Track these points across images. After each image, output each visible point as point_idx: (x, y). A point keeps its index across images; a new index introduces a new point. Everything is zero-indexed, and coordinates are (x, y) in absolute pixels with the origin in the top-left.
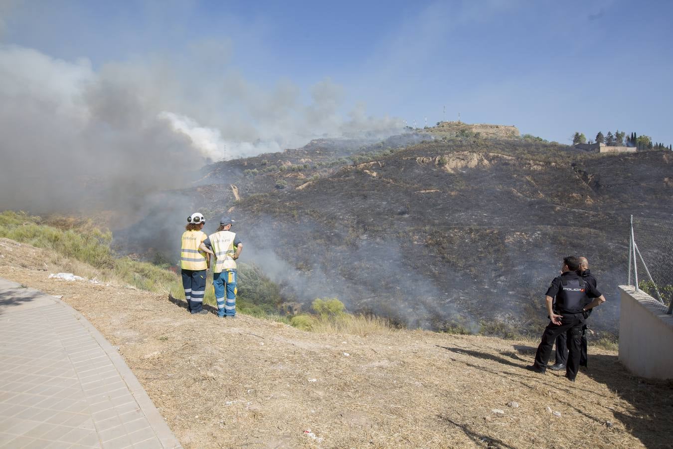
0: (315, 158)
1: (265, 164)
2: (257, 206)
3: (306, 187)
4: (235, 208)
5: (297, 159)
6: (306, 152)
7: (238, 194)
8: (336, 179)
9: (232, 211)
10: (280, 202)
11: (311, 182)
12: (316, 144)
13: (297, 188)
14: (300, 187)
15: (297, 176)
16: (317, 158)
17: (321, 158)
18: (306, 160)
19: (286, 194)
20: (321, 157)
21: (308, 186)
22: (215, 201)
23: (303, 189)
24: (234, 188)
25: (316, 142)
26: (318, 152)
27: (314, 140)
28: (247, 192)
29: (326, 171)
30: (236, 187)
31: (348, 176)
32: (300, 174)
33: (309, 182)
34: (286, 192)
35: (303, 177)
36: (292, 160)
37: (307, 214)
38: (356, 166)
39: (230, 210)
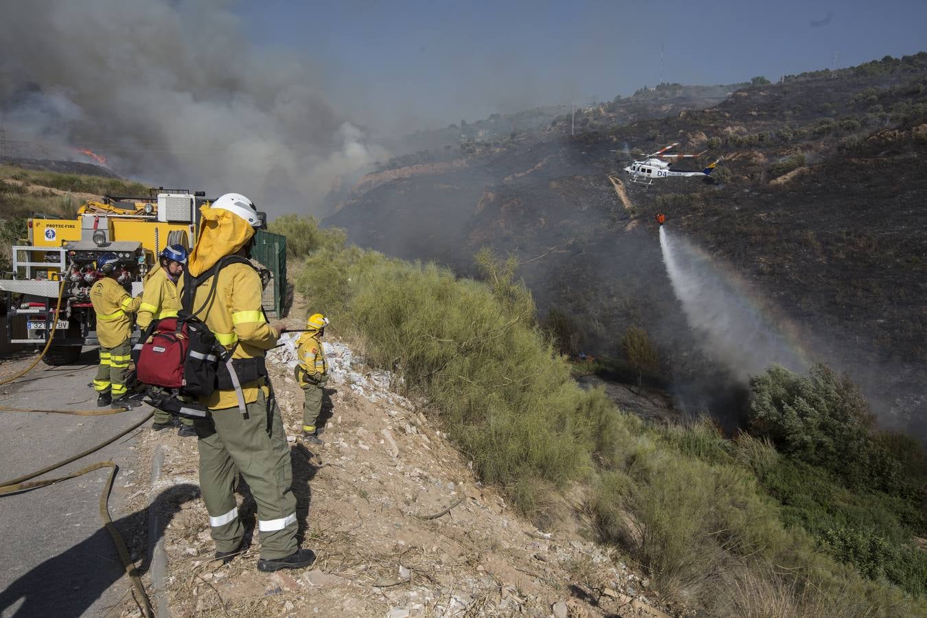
0: (751, 127)
1: (653, 139)
2: (688, 219)
3: (793, 179)
4: (639, 223)
5: (716, 127)
6: (727, 115)
7: (627, 194)
8: (870, 161)
9: (633, 228)
10: (741, 211)
11: (805, 169)
12: (746, 97)
13: (773, 182)
14: (780, 180)
15: (751, 158)
16: (756, 125)
17: (764, 125)
18: (736, 128)
19: (748, 194)
20: (763, 122)
21: (801, 177)
22: (584, 208)
23: (787, 183)
24: (617, 182)
25: (746, 94)
26: (754, 113)
27: (740, 91)
28: (644, 190)
29: (809, 147)
30: (620, 182)
31: (898, 154)
32: (756, 153)
33: (800, 169)
34: (747, 191)
35: (762, 160)
36: (707, 129)
37: (840, 240)
38: (909, 129)
39: (629, 227)
